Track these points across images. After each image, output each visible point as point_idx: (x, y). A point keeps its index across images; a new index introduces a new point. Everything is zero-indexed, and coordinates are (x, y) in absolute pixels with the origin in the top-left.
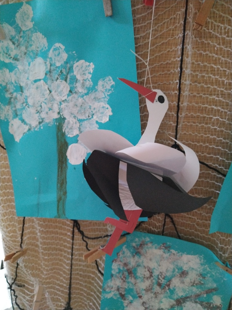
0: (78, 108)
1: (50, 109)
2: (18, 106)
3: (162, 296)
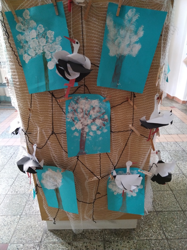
0: (50, 48)
1: (39, 49)
2: (26, 49)
3: (88, 119)
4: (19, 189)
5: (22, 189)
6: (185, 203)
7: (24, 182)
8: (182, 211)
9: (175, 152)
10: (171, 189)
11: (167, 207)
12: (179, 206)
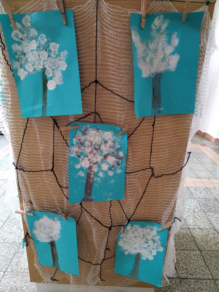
0: (52, 64)
1: (39, 64)
2: (23, 62)
3: (97, 155)
4: (7, 236)
5: (12, 236)
6: (216, 269)
7: (15, 226)
8: (213, 279)
9: (205, 201)
10: (199, 248)
11: (194, 273)
12: (209, 272)
